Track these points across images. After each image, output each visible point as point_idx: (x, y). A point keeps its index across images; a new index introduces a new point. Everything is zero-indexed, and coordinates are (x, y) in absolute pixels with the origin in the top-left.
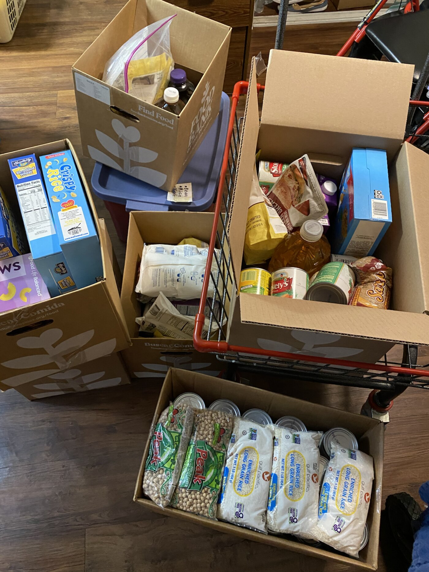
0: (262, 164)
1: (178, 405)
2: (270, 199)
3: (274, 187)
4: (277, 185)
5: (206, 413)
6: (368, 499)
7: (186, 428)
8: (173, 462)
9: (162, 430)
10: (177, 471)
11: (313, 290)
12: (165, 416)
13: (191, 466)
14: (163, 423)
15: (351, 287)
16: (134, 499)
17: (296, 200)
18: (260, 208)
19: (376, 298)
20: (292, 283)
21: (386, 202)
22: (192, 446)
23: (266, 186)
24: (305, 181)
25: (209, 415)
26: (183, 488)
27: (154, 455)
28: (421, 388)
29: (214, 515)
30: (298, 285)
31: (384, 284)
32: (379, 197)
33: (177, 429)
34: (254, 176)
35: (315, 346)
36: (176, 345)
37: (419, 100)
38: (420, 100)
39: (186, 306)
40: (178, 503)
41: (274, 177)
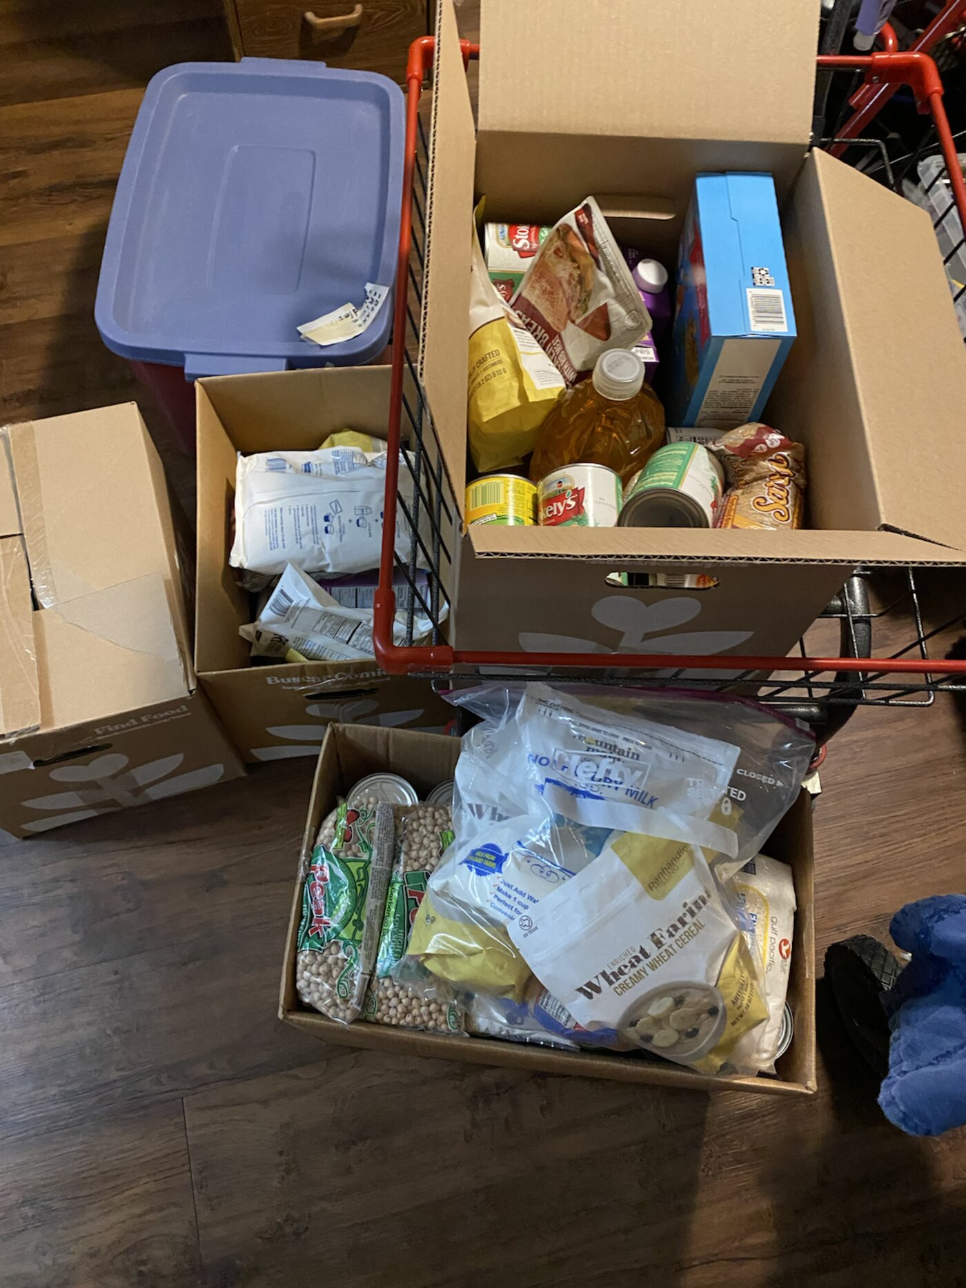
0: (491, 230)
1: (356, 802)
2: (518, 312)
3: (523, 283)
4: (530, 277)
5: (421, 813)
6: (787, 951)
7: (378, 849)
8: (359, 925)
9: (327, 859)
10: (370, 942)
11: (632, 509)
12: (330, 828)
13: (399, 928)
14: (326, 846)
15: (716, 495)
16: (280, 1015)
17: (576, 308)
18: (497, 334)
19: (772, 512)
20: (585, 499)
21: (779, 293)
22: (397, 886)
23: (507, 282)
24: (593, 260)
25: (427, 814)
26: (385, 977)
27: (315, 917)
28: (883, 704)
29: (459, 1026)
30: (599, 502)
31: (789, 481)
32: (765, 282)
33: (359, 854)
34: (476, 259)
35: (648, 636)
36: (340, 676)
37: (838, 52)
38: (842, 53)
39: (353, 589)
40: (379, 1010)
41: (522, 257)
